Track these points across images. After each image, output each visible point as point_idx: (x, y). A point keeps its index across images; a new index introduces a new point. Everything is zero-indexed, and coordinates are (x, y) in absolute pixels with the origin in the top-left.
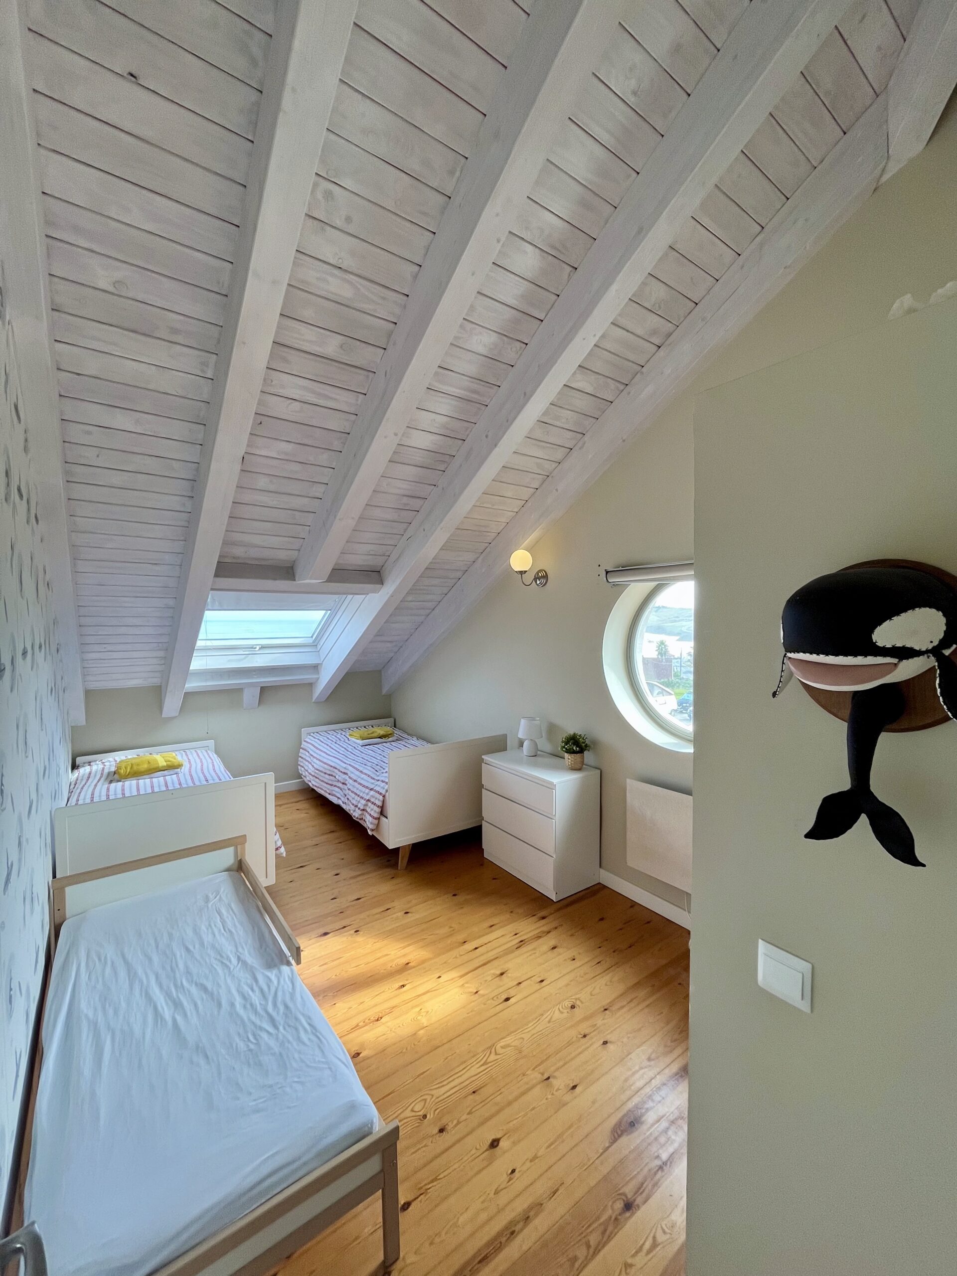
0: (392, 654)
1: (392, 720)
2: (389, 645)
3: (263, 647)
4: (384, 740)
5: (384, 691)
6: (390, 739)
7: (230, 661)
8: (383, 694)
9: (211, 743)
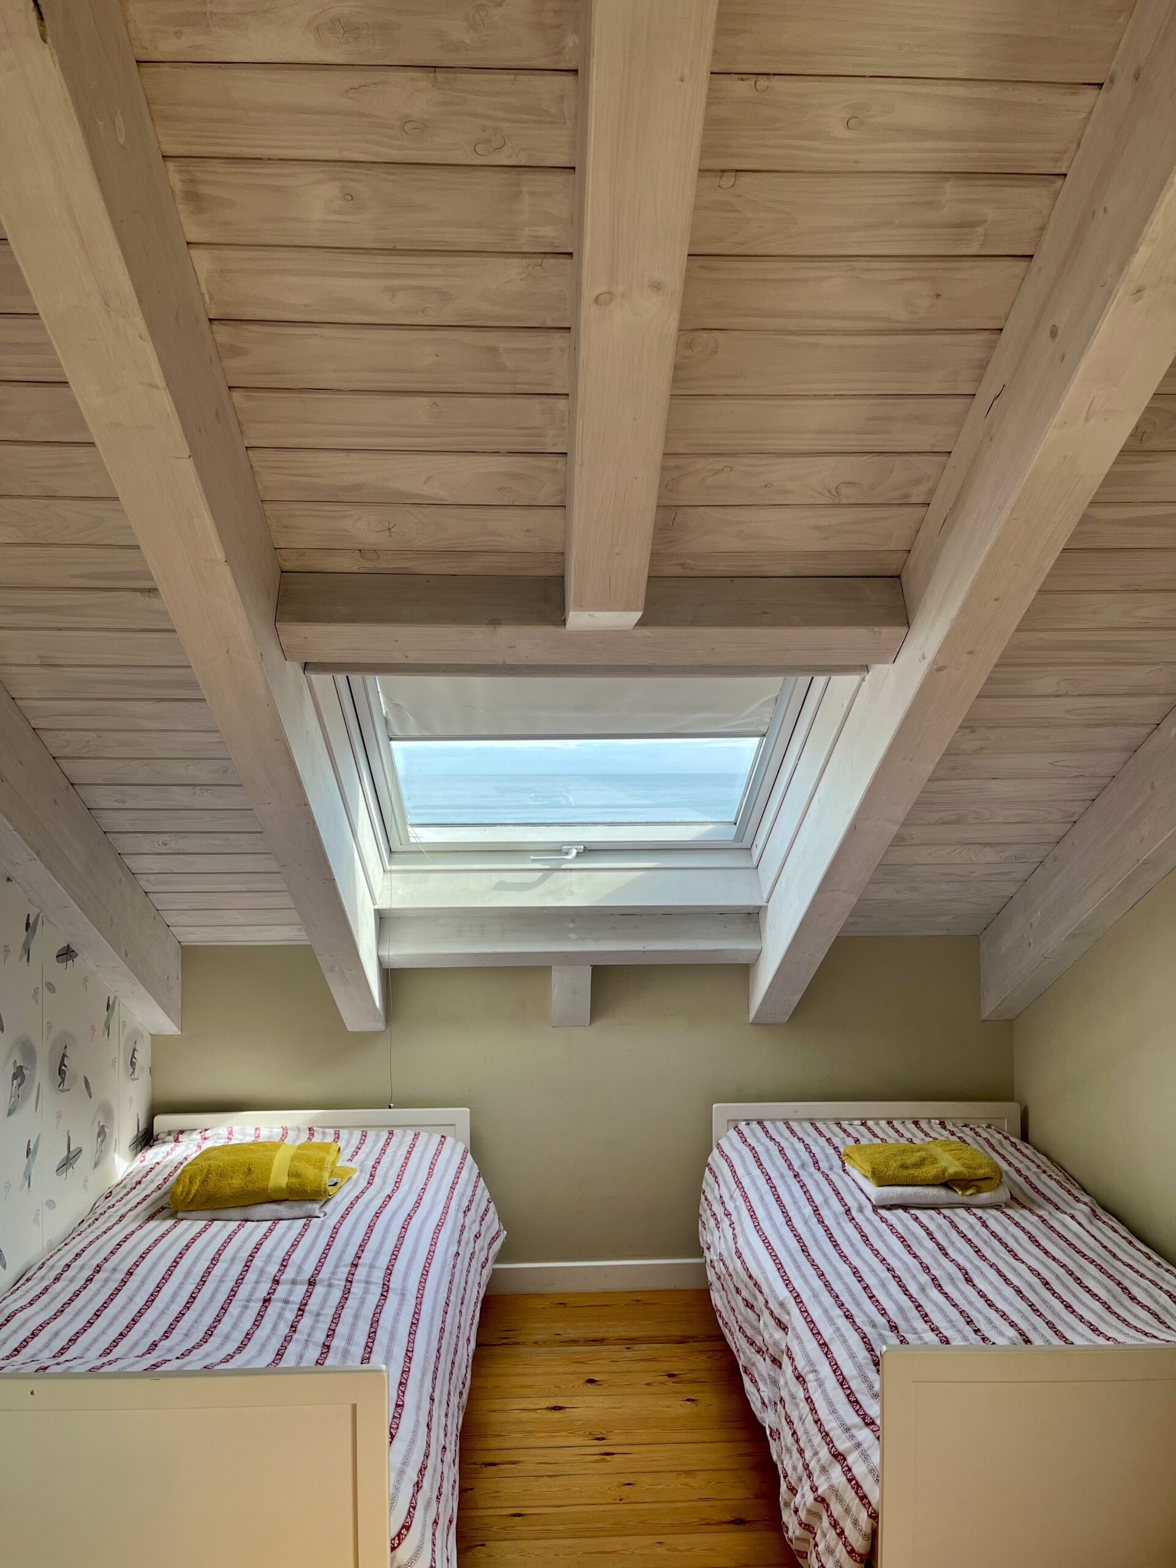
0: (1010, 889)
1: (1014, 1108)
2: (990, 855)
3: (589, 851)
4: (958, 1196)
5: (990, 1005)
6: (985, 1197)
7: (501, 886)
8: (986, 1014)
9: (461, 1116)
